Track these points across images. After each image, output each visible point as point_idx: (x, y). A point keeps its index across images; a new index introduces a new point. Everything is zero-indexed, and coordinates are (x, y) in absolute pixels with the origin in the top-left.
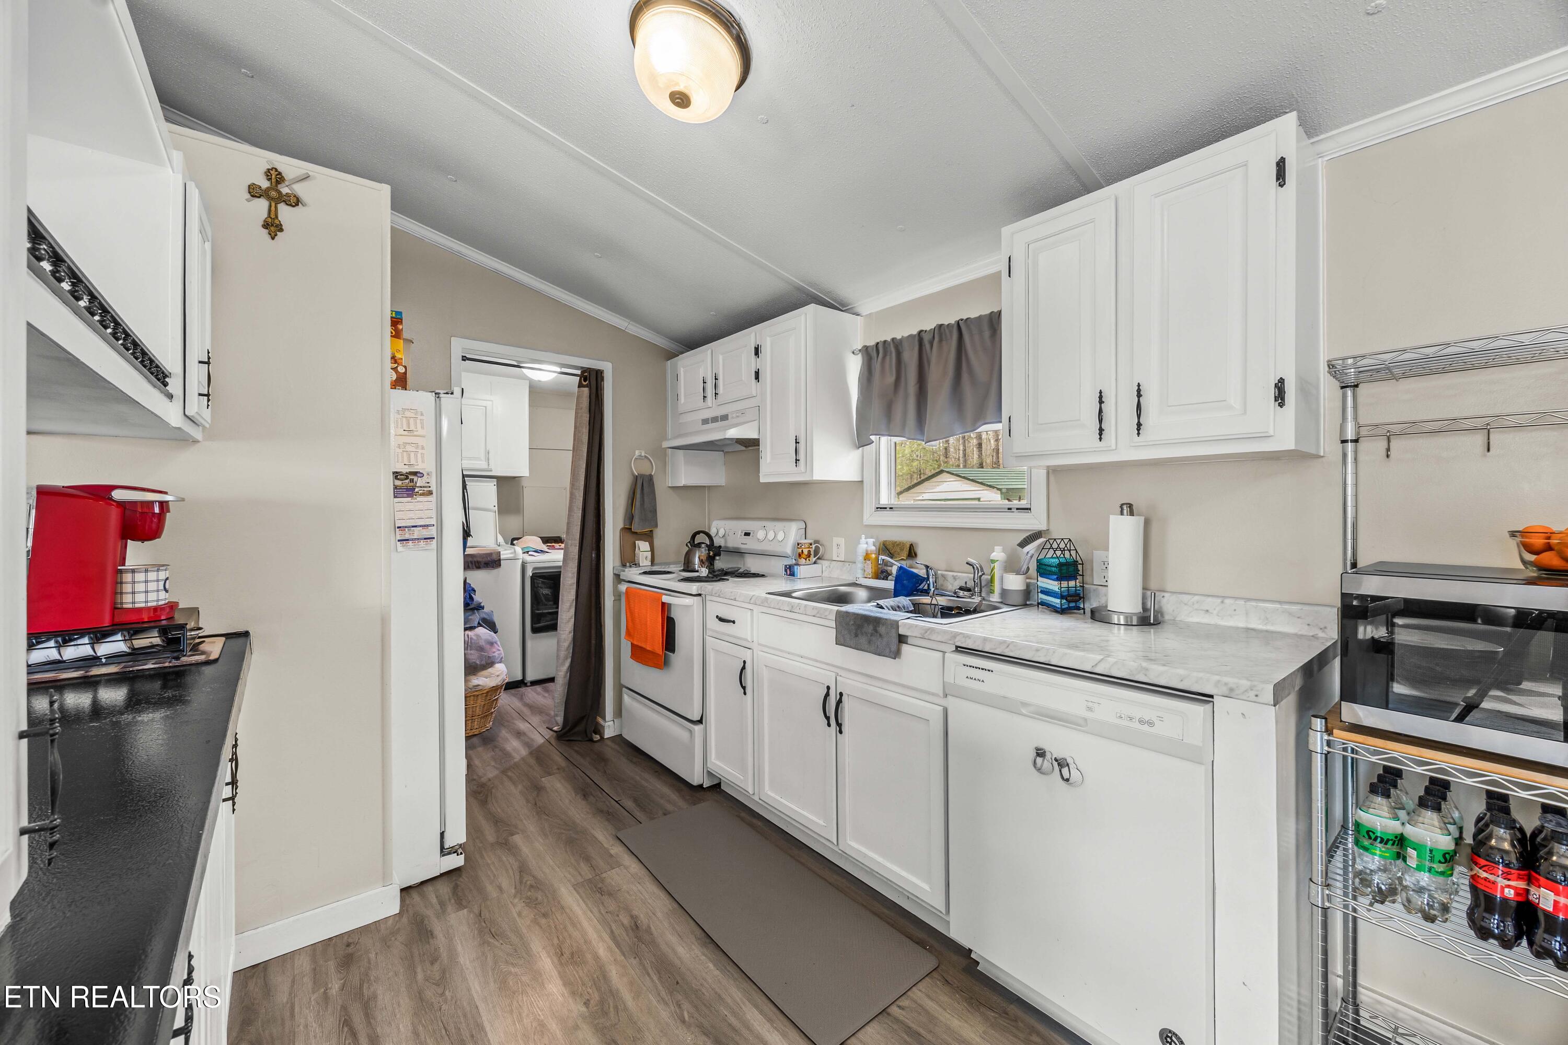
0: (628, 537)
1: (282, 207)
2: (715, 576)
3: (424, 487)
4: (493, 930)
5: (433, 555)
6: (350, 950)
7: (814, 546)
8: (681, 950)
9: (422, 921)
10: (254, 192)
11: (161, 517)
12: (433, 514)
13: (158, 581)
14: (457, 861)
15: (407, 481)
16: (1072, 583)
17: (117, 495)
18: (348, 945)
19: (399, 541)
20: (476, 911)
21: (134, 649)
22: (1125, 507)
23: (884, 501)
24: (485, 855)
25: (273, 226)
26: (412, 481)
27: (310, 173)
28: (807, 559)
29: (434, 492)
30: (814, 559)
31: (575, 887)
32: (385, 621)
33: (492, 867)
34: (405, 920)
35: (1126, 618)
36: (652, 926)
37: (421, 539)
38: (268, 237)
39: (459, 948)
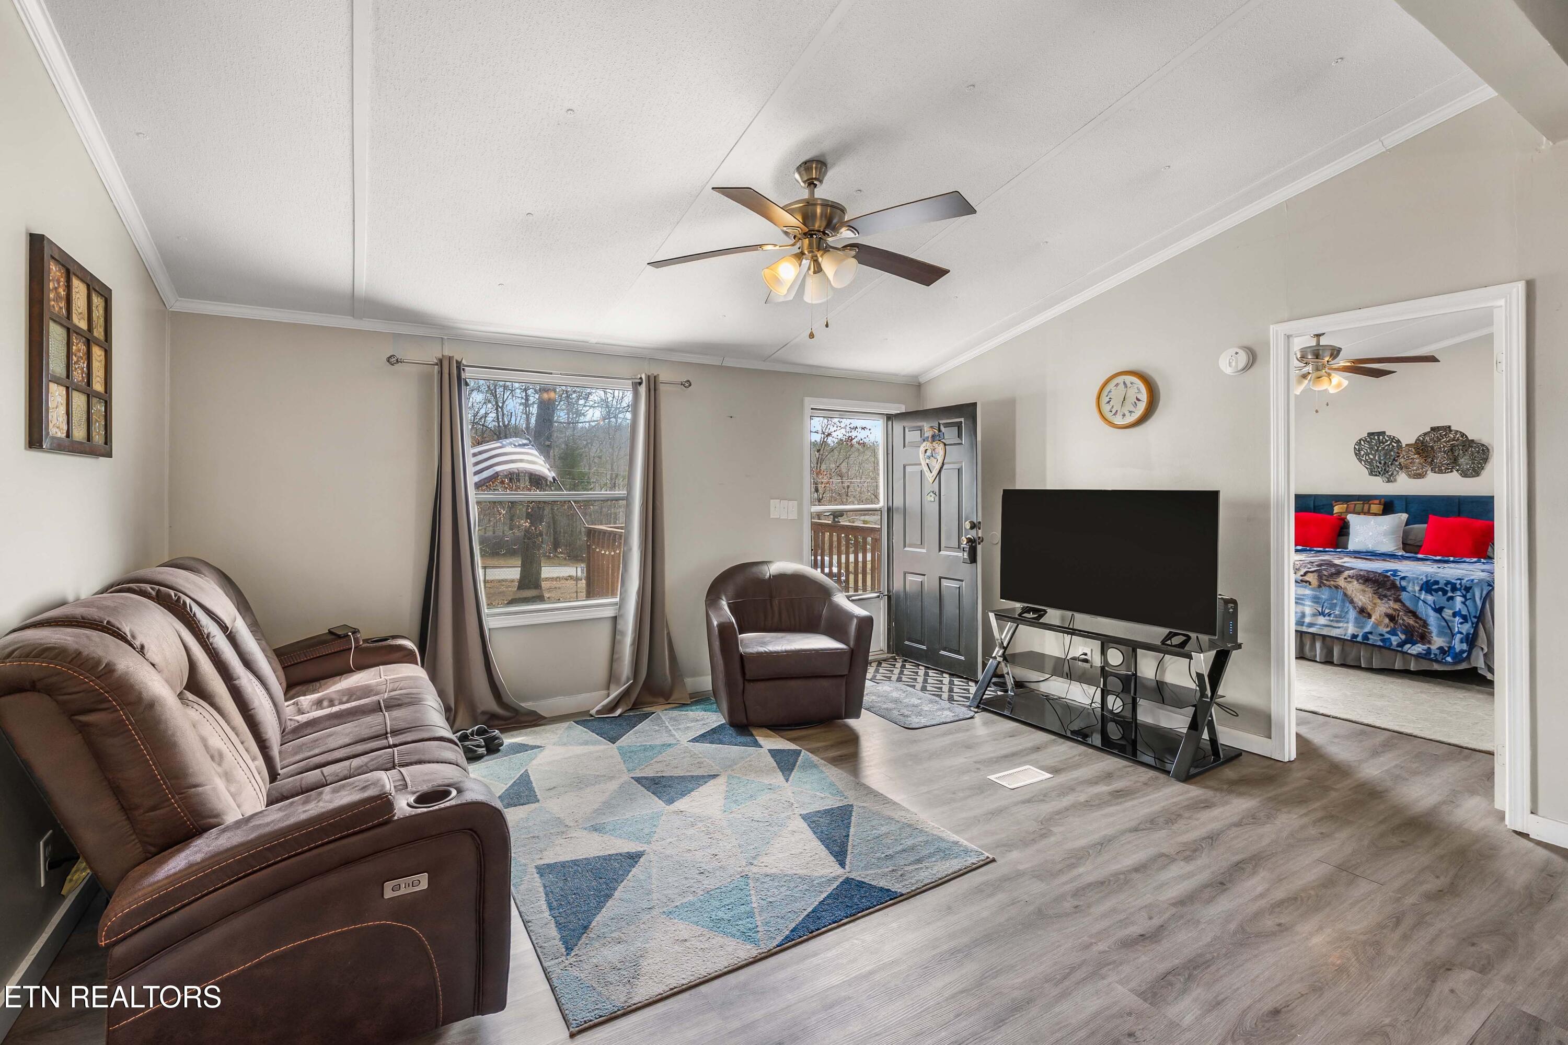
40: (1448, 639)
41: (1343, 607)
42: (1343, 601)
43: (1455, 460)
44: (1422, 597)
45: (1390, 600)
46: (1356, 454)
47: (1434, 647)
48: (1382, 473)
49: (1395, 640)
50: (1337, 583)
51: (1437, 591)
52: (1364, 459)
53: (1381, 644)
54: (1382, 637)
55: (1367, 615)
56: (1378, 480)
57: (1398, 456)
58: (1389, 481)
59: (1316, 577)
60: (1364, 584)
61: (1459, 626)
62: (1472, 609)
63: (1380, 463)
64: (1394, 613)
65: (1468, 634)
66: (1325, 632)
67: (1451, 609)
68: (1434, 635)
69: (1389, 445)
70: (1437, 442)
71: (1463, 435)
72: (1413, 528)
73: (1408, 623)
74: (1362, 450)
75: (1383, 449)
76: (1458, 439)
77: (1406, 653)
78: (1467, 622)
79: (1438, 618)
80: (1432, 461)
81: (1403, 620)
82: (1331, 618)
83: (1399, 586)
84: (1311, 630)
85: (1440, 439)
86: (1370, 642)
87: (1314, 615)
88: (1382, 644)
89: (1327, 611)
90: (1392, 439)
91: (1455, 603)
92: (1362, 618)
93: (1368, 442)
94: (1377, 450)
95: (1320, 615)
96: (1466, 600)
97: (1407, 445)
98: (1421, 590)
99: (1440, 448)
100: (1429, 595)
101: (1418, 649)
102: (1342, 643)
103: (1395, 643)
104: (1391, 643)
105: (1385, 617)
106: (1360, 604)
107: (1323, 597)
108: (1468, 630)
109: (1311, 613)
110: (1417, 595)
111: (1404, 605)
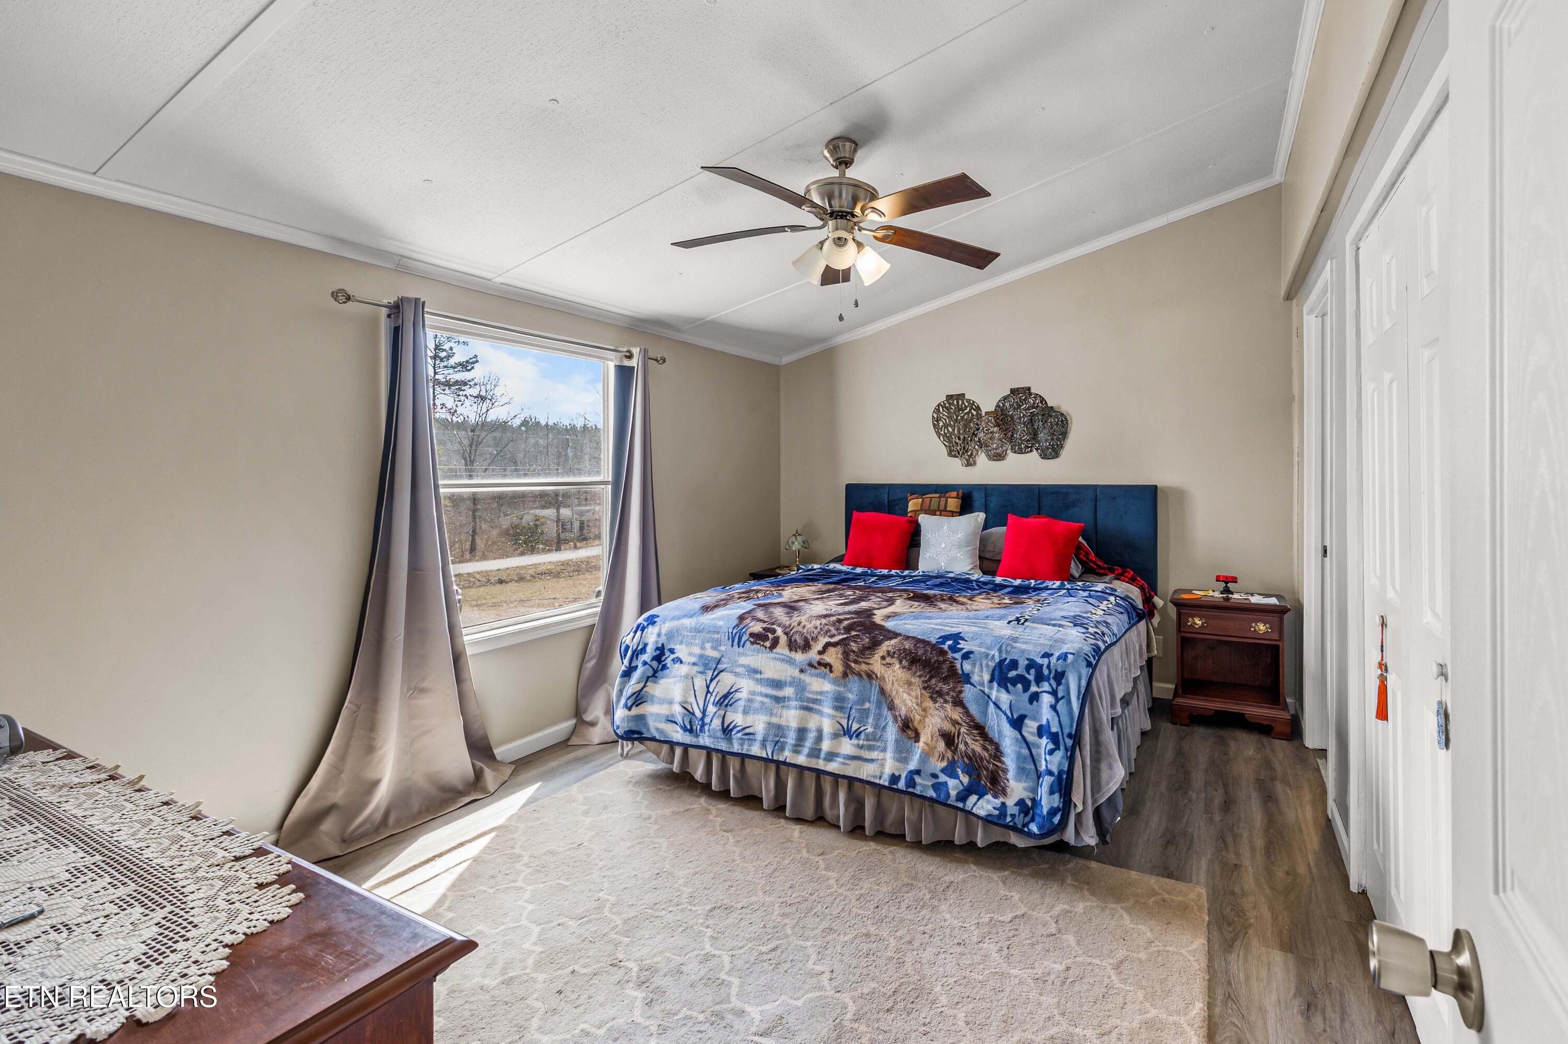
40: (1030, 784)
41: (878, 716)
42: (879, 705)
43: (1035, 435)
44: (994, 695)
45: (946, 702)
46: (934, 426)
47: (1010, 802)
48: (961, 453)
49: (954, 786)
50: (871, 667)
51: (1014, 682)
52: (942, 433)
53: (931, 793)
54: (935, 781)
55: (913, 735)
56: (957, 462)
57: (978, 429)
58: (968, 464)
59: (840, 656)
60: (909, 669)
61: (1048, 757)
62: (1065, 720)
63: (959, 439)
64: (953, 729)
65: (1060, 772)
66: (850, 772)
67: (1035, 719)
68: (1010, 775)
69: (968, 413)
70: (1017, 409)
71: (1043, 400)
72: (991, 533)
73: (973, 751)
74: (941, 420)
75: (963, 418)
76: (1038, 406)
77: (970, 813)
78: (1059, 749)
79: (1017, 740)
80: (1012, 436)
81: (966, 744)
82: (861, 742)
83: (960, 672)
84: (832, 767)
85: (1020, 406)
86: (918, 790)
87: (836, 736)
88: (934, 795)
89: (855, 726)
90: (972, 404)
91: (1040, 707)
92: (906, 740)
93: (947, 408)
94: (956, 420)
95: (845, 735)
96: (1057, 700)
97: (986, 413)
98: (991, 681)
99: (1020, 418)
100: (1003, 690)
101: (985, 806)
102: (877, 791)
103: (953, 793)
104: (948, 793)
105: (940, 739)
106: (903, 711)
107: (850, 696)
108: (1060, 764)
109: (832, 731)
110: (986, 690)
111: (967, 712)
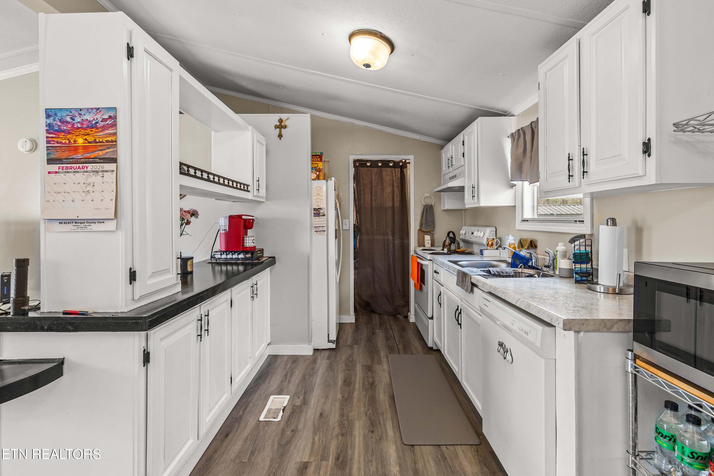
0: (422, 234)
1: (283, 130)
2: (451, 253)
3: (323, 213)
4: (332, 368)
5: (325, 237)
6: (296, 360)
7: (495, 240)
8: (381, 396)
9: (316, 359)
10: (276, 127)
11: (253, 223)
12: (325, 222)
13: (251, 240)
14: (333, 346)
15: (317, 211)
16: (584, 266)
17: (244, 217)
18: (297, 358)
19: (315, 231)
20: (331, 362)
21: (246, 257)
22: (609, 220)
23: (526, 216)
24: (344, 348)
25: (280, 136)
26: (319, 211)
27: (289, 117)
28: (491, 247)
29: (326, 215)
30: (496, 247)
31: (362, 366)
32: (309, 258)
33: (343, 352)
34: (312, 357)
35: (604, 289)
36: (378, 386)
37: (322, 231)
38: (279, 139)
39: (320, 369)
